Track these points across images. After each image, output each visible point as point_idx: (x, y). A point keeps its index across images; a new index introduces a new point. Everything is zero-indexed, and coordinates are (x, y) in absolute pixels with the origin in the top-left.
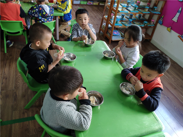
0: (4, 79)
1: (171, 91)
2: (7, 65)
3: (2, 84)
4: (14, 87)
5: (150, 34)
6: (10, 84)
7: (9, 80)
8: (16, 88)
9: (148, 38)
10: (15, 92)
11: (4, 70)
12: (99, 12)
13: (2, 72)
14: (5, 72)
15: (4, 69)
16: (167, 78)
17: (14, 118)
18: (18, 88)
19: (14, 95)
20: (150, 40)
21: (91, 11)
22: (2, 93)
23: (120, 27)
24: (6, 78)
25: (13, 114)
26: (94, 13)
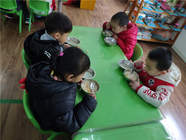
0: (13, 58)
1: (183, 102)
2: (18, 45)
3: (10, 62)
4: (20, 68)
5: (173, 39)
6: (17, 65)
7: (17, 61)
8: (22, 69)
9: (169, 43)
10: (20, 73)
11: (15, 50)
12: (122, 7)
13: (12, 51)
14: (15, 52)
15: (15, 48)
16: (182, 87)
17: (13, 98)
18: (24, 69)
19: (19, 76)
20: (172, 45)
21: (114, 5)
22: (8, 71)
23: (141, 25)
24: (15, 58)
25: (14, 94)
26: (117, 8)
